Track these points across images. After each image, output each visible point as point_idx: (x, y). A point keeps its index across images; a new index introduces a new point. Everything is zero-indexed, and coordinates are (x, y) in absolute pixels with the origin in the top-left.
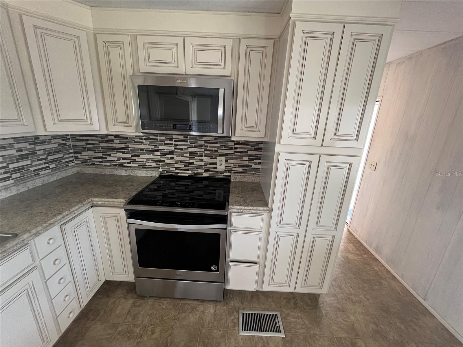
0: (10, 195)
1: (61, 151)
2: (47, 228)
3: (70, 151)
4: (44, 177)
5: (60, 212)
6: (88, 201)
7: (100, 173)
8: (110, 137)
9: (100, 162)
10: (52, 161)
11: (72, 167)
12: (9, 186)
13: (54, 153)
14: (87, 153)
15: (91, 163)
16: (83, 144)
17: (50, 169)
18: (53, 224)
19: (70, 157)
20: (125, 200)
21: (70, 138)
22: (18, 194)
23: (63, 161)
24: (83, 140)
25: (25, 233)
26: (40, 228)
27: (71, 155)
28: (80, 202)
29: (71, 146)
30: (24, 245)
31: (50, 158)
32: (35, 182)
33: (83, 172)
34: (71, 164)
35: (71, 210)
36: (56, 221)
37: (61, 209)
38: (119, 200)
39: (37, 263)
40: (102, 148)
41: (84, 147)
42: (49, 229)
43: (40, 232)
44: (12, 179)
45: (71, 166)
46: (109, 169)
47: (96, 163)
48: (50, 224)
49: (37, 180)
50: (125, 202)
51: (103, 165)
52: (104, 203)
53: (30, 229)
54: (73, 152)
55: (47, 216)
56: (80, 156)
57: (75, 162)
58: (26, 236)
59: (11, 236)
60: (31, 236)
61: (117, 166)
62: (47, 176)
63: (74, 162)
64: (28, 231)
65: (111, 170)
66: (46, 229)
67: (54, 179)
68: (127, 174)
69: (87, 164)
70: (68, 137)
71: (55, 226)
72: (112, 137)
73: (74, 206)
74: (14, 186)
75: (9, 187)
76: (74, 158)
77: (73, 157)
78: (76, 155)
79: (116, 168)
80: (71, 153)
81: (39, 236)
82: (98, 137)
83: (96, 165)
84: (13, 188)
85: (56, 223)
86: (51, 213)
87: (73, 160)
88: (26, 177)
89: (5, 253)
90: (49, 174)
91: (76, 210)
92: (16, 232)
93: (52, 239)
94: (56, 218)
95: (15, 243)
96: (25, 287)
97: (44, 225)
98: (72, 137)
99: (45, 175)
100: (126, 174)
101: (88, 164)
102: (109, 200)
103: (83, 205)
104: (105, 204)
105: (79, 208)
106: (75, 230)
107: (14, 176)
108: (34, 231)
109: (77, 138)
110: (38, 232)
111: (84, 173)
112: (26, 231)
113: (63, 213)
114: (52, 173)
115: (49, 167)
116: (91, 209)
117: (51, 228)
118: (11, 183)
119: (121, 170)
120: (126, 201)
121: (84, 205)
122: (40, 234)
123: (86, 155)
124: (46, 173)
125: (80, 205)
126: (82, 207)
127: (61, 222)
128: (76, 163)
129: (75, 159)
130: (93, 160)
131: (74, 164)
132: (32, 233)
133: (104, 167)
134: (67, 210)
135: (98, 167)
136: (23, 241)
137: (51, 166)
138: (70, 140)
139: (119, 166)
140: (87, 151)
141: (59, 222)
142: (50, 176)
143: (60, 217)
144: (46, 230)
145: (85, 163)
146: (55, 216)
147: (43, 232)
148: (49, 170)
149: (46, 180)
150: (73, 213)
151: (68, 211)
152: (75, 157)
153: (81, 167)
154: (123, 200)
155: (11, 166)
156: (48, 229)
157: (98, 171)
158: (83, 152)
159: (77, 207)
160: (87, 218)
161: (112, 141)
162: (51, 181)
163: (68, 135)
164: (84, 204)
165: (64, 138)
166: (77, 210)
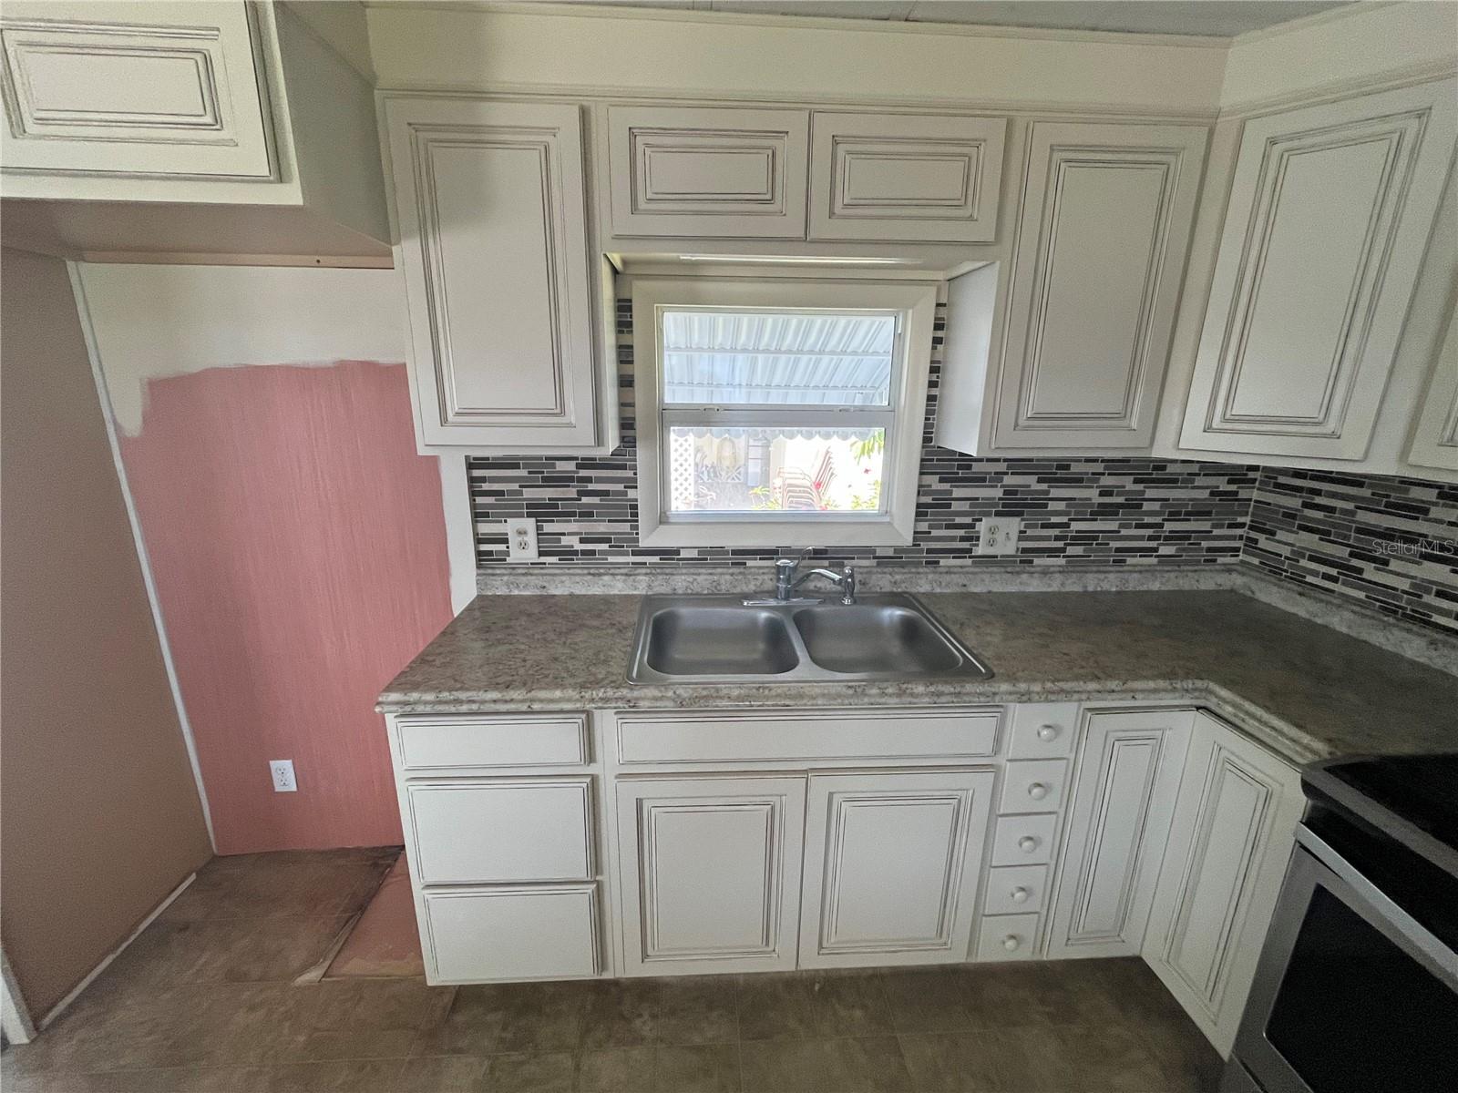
0: (1044, 590)
1: (1209, 513)
2: (1053, 697)
3: (1240, 520)
4: (1130, 572)
5: (1100, 675)
6: (1193, 684)
7: (1307, 616)
8: (1416, 493)
9: (1326, 577)
10: (1173, 537)
11: (1223, 567)
12: (1052, 569)
13: (1187, 513)
14: (1294, 535)
15: (1292, 573)
16: (1294, 502)
17: (1156, 556)
18: (1068, 694)
19: (1233, 538)
20: (1334, 750)
21: (1259, 478)
22: (1059, 593)
23: (1204, 544)
24: (1299, 489)
25: (1006, 681)
26: (1037, 687)
27: (1239, 532)
28: (1170, 676)
29: (1250, 505)
30: (992, 705)
31: (1168, 526)
32: (1106, 578)
33: (1249, 594)
34: (1226, 559)
35: (1131, 685)
36: (1078, 692)
37: (1110, 669)
38: (1306, 739)
39: (1000, 760)
40: (1359, 531)
41: (1289, 515)
42: (1053, 701)
43: (1033, 695)
44: (1064, 557)
45: (1225, 564)
46: (1352, 611)
47: (1309, 579)
48: (1062, 691)
49: (1112, 574)
50: (1328, 757)
51: (1333, 591)
52: (1242, 715)
53: (1021, 677)
54: (1248, 523)
55: (1070, 668)
56: (1263, 542)
57: (1240, 558)
58: (1004, 687)
59: (983, 670)
60: (1011, 693)
61: (1396, 612)
62: (1140, 572)
63: (1237, 556)
64: (1016, 679)
65: (1357, 619)
66: (1048, 696)
67: (1155, 586)
68: (1430, 659)
69: (1276, 571)
70: (1251, 475)
71: (1069, 701)
72: (1431, 495)
73: (1146, 678)
74: (1060, 572)
75: (1052, 573)
76: (1244, 542)
77: (1241, 537)
78: (1253, 534)
79: (1386, 619)
80: (1242, 525)
81: (1025, 704)
82: (1361, 485)
83: (1306, 583)
84: (1057, 575)
85: (1076, 696)
86: (1083, 667)
87: (1237, 549)
88: (1093, 561)
89: (955, 697)
90: (1148, 568)
91: (1142, 691)
92: (995, 670)
93: (1050, 730)
94: (1081, 683)
95: (980, 689)
96: (959, 793)
97: (1049, 685)
98: (1266, 477)
99: (1136, 569)
100: (1422, 660)
101: (1281, 575)
102: (1266, 716)
103: (1170, 687)
104: (1243, 720)
105: (1155, 691)
106: (1116, 743)
107: (1071, 550)
108: (1023, 686)
109: (1282, 480)
110: (1029, 692)
111: (1252, 600)
112: (1012, 678)
113: (1106, 680)
114: (1158, 568)
115: (1156, 550)
116: (1195, 713)
117: (1057, 701)
118: (1059, 564)
119: (1408, 636)
120: (1330, 754)
121: (1175, 688)
122: (1030, 700)
123: (1287, 541)
124: (1141, 565)
125: (1162, 684)
126: (1165, 690)
127: (1088, 699)
128: (1242, 561)
129: (1245, 545)
130: (1304, 563)
131: (1233, 560)
132: (1017, 689)
133: (1335, 601)
134: (1118, 679)
135: (1312, 593)
136: (995, 694)
137: (1164, 550)
138: (1257, 484)
139: (1404, 615)
140: (1295, 529)
141: (1084, 696)
142: (1148, 575)
143: (1092, 686)
144: (1047, 700)
145: (1273, 568)
146: (1085, 678)
147: (1038, 702)
148: (1153, 558)
149: (1134, 583)
150: (1132, 694)
151: (1121, 684)
152: (1249, 539)
153: (1250, 576)
154: (1320, 746)
155: (1075, 526)
156: (1053, 699)
157: (1302, 608)
158: (1278, 528)
159: (1151, 684)
160: (1168, 732)
161: (1419, 511)
162: (1145, 588)
163: (1255, 468)
164: (1179, 686)
165: (1240, 475)
166: (1146, 694)
